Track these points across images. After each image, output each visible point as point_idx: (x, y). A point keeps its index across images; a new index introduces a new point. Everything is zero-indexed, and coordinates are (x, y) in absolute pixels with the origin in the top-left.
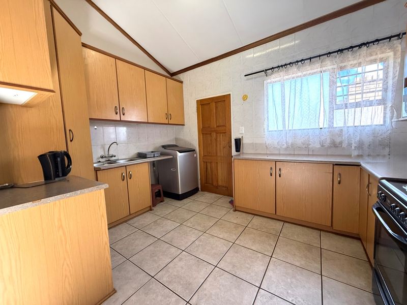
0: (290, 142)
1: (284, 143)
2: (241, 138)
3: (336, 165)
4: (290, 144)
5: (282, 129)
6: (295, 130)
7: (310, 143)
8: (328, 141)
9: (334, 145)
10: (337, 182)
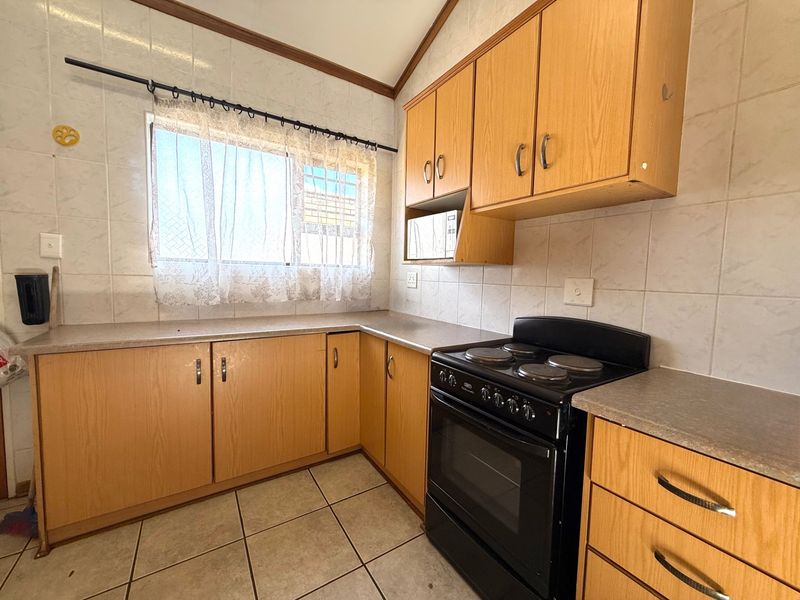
0: (227, 290)
1: (214, 293)
2: (50, 272)
3: (331, 333)
4: (226, 296)
5: (206, 257)
6: (236, 262)
7: (269, 292)
8: (298, 289)
9: (306, 297)
10: (333, 365)
